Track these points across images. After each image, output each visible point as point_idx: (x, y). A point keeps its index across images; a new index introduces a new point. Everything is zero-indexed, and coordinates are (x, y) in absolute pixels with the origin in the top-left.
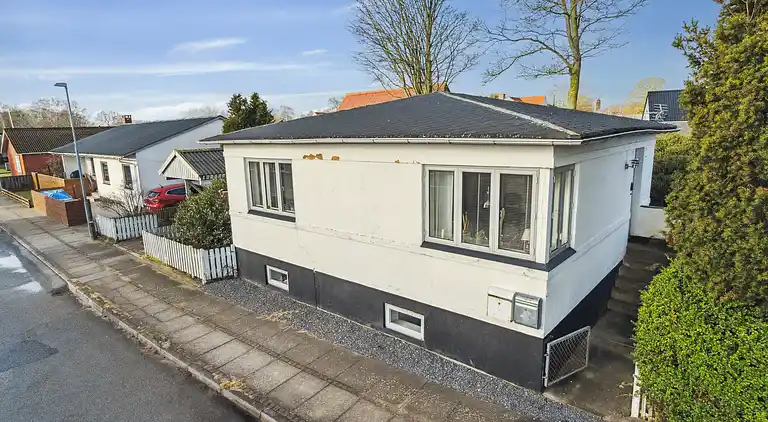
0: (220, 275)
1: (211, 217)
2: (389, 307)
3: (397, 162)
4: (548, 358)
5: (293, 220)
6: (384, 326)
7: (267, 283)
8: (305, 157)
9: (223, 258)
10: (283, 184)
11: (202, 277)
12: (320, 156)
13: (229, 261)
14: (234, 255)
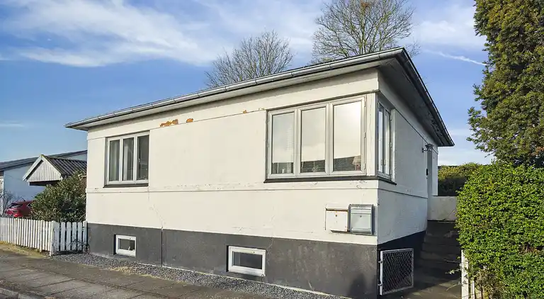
0: (68, 249)
1: (67, 199)
2: (232, 249)
3: (245, 112)
4: (381, 265)
5: (146, 185)
6: (227, 270)
7: (115, 253)
8: (162, 125)
9: (74, 233)
10: (139, 156)
11: (50, 249)
12: (176, 122)
13: (79, 235)
14: (85, 230)
